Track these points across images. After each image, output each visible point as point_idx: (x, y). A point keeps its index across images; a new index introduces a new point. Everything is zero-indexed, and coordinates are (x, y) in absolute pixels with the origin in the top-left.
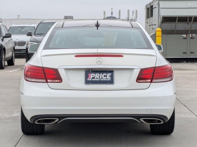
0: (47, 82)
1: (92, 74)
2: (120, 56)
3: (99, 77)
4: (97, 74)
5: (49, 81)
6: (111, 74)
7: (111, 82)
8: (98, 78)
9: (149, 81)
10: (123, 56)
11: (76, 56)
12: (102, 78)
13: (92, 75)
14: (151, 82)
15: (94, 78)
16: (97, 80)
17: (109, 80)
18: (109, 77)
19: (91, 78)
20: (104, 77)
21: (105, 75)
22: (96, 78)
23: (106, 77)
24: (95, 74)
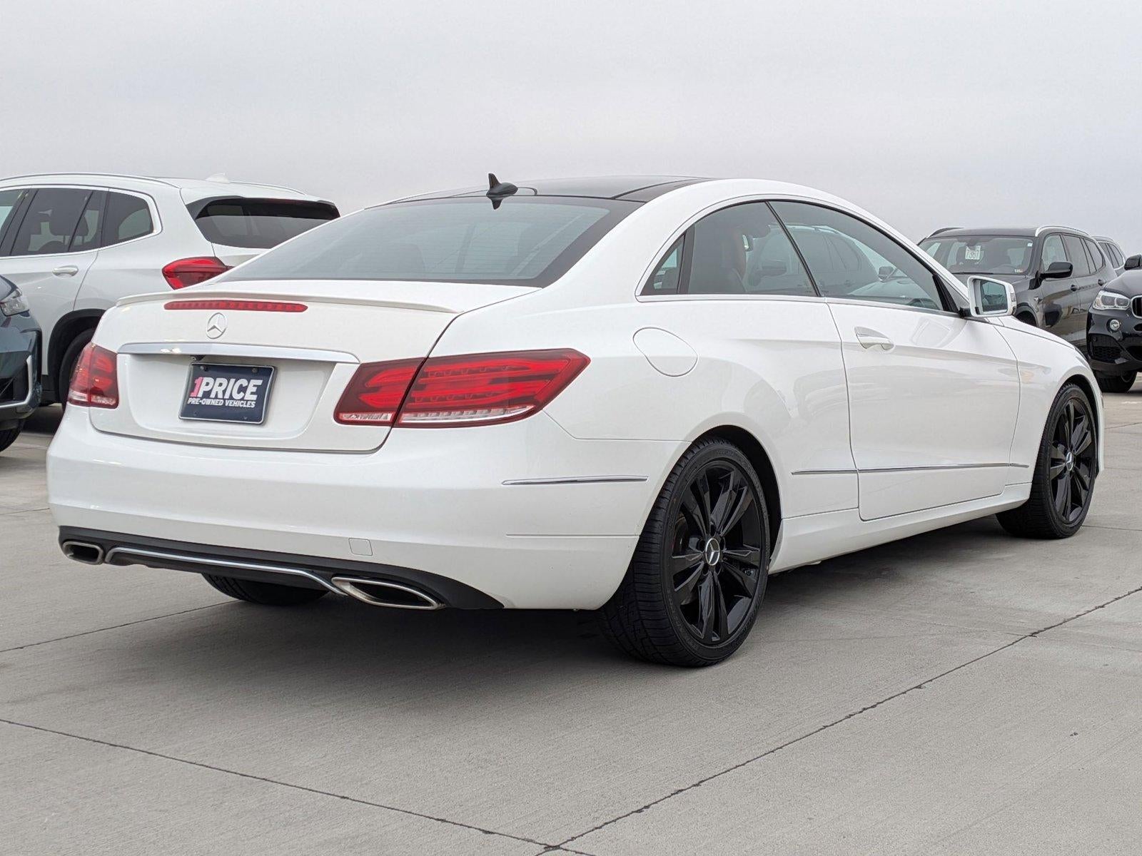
0: (89, 403)
1: (206, 380)
2: (294, 306)
3: (224, 392)
4: (218, 380)
6: (259, 382)
8: (220, 396)
9: (389, 417)
10: (303, 308)
11: (169, 307)
12: (231, 398)
13: (206, 384)
14: (394, 423)
15: (207, 395)
16: (214, 402)
17: (251, 404)
18: (252, 393)
19: (200, 395)
20: (239, 392)
21: (241, 385)
22: (213, 395)
23: (242, 394)
24: (215, 380)
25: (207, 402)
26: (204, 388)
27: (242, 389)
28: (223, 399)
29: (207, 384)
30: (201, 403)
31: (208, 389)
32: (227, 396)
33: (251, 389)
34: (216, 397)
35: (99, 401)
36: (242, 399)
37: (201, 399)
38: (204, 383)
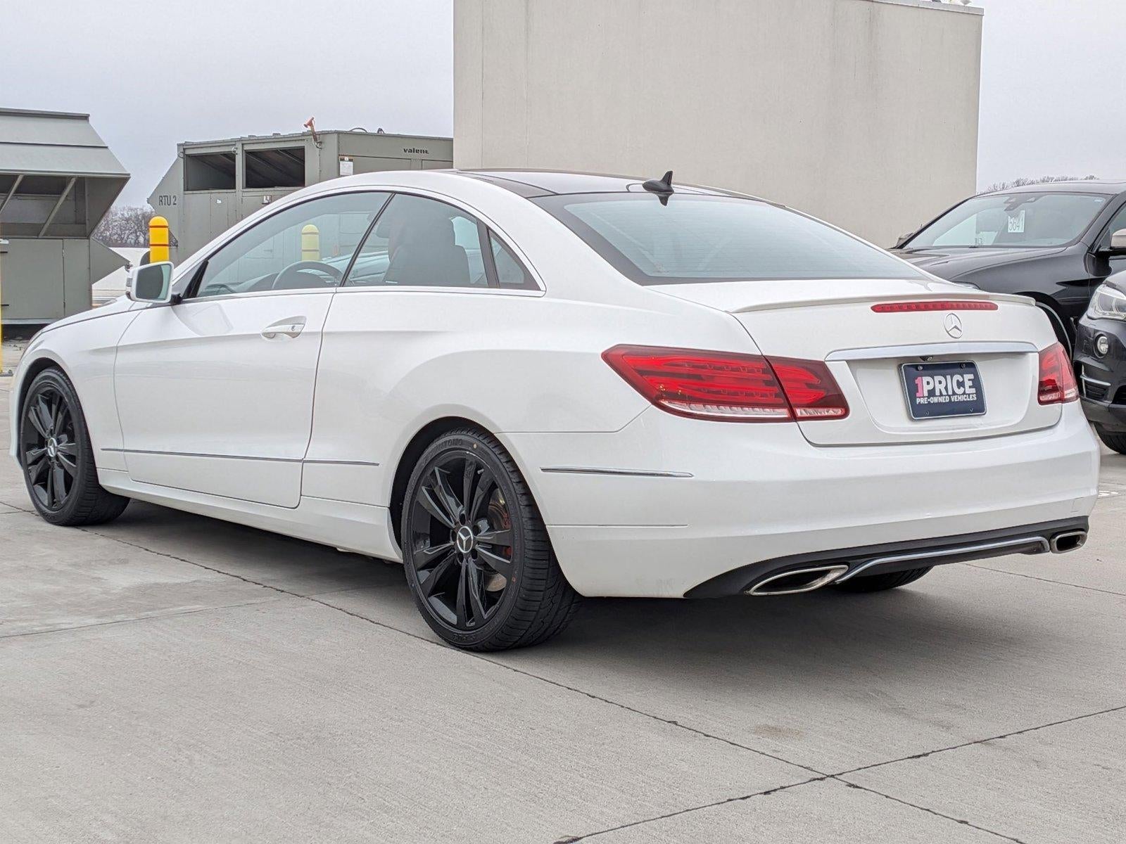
0: (793, 418)
1: (926, 379)
3: (946, 388)
4: (937, 378)
5: (799, 412)
6: (971, 377)
7: (976, 407)
8: (944, 393)
11: (877, 309)
12: (954, 393)
13: (926, 383)
14: (1061, 400)
15: (932, 393)
16: (942, 400)
17: (973, 397)
18: (970, 387)
19: (926, 394)
20: (959, 388)
21: (958, 381)
22: (937, 393)
23: (962, 389)
24: (933, 378)
25: (934, 400)
26: (926, 388)
27: (961, 384)
28: (948, 395)
29: (928, 383)
30: (929, 402)
31: (931, 387)
32: (950, 393)
33: (968, 384)
34: (941, 395)
35: (823, 414)
36: (964, 393)
37: (929, 397)
38: (925, 383)
